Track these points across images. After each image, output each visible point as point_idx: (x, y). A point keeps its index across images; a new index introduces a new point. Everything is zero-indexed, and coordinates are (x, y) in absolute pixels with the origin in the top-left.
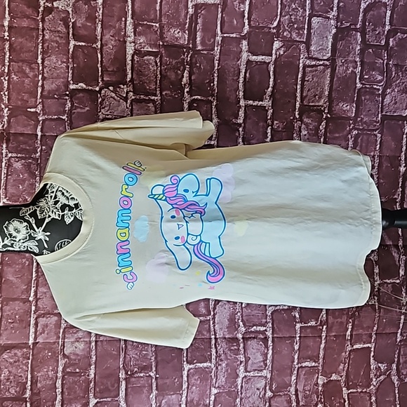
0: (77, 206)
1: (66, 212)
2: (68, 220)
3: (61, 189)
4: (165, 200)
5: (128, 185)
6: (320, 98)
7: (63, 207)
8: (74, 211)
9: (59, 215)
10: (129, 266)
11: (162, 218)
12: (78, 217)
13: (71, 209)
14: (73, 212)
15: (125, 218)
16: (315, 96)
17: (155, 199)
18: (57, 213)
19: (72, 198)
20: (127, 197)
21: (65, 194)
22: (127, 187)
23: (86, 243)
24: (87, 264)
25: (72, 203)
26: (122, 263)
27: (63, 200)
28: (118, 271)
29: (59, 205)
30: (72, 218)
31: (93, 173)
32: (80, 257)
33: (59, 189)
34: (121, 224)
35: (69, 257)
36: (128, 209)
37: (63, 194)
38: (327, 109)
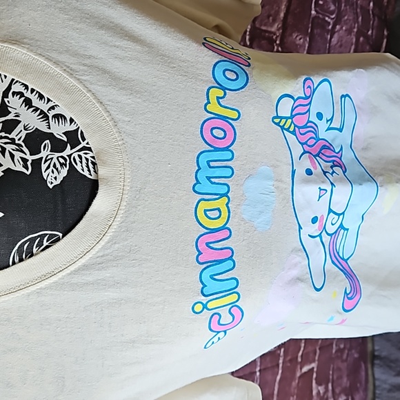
0: (74, 138)
1: (43, 154)
2: (54, 177)
3: (22, 89)
4: (294, 133)
5: (224, 89)
6: (274, 21)
7: (34, 140)
8: (68, 151)
9: (25, 161)
10: (231, 291)
11: (293, 172)
12: (79, 168)
13: (58, 146)
14: (65, 154)
15: (218, 172)
16: (268, 17)
17: (282, 128)
18: (18, 155)
19: (57, 116)
20: (224, 118)
21: (36, 102)
22: (221, 93)
23: (106, 239)
24: (112, 294)
25: (58, 130)
26: (212, 286)
27: (30, 120)
28: (198, 308)
29: (19, 134)
30: (64, 172)
31: (118, 52)
32: (90, 279)
33: (16, 88)
34: (206, 187)
35: (54, 279)
36: (227, 149)
37: (28, 102)
38: (279, 39)
